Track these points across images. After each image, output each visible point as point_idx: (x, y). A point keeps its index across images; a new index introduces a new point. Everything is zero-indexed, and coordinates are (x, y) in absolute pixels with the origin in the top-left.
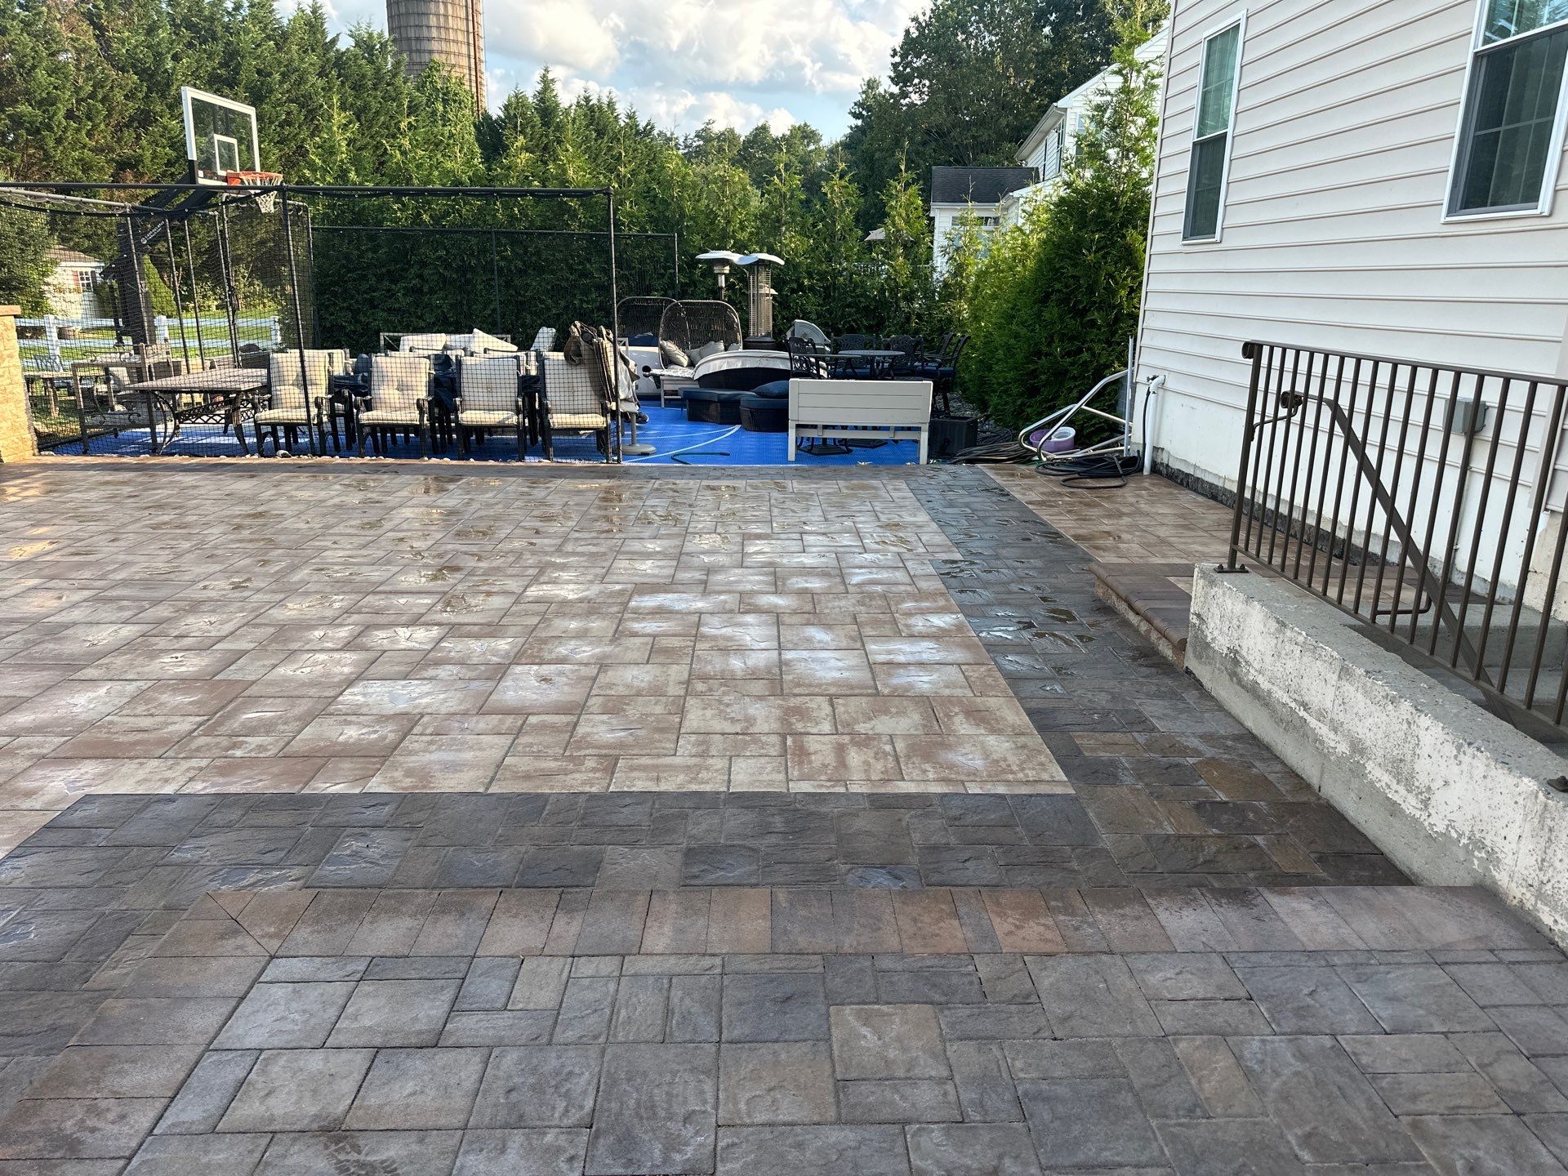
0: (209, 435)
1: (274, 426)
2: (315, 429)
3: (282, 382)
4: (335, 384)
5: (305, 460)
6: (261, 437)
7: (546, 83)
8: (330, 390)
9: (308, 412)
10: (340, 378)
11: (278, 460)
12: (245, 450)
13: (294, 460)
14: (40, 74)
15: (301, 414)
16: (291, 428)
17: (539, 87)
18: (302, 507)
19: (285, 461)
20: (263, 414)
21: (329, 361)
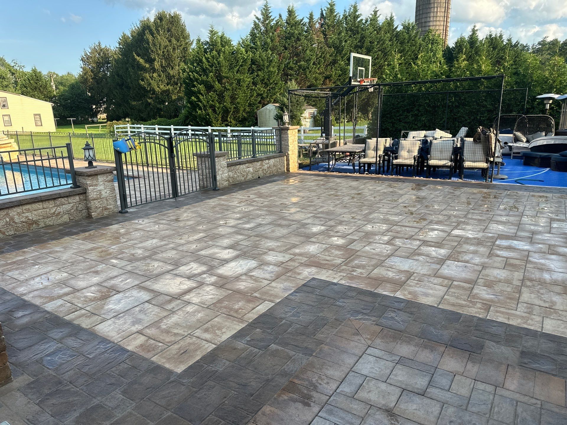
0: (343, 166)
1: (364, 164)
2: (378, 165)
3: (369, 149)
4: (386, 150)
5: (374, 175)
6: (360, 167)
7: (474, 31)
8: (384, 152)
9: (376, 159)
10: (387, 148)
11: (365, 175)
12: (354, 171)
13: (370, 175)
14: (308, 52)
15: (374, 160)
16: (370, 165)
17: (471, 34)
18: (373, 192)
19: (367, 176)
20: (363, 160)
21: (386, 142)
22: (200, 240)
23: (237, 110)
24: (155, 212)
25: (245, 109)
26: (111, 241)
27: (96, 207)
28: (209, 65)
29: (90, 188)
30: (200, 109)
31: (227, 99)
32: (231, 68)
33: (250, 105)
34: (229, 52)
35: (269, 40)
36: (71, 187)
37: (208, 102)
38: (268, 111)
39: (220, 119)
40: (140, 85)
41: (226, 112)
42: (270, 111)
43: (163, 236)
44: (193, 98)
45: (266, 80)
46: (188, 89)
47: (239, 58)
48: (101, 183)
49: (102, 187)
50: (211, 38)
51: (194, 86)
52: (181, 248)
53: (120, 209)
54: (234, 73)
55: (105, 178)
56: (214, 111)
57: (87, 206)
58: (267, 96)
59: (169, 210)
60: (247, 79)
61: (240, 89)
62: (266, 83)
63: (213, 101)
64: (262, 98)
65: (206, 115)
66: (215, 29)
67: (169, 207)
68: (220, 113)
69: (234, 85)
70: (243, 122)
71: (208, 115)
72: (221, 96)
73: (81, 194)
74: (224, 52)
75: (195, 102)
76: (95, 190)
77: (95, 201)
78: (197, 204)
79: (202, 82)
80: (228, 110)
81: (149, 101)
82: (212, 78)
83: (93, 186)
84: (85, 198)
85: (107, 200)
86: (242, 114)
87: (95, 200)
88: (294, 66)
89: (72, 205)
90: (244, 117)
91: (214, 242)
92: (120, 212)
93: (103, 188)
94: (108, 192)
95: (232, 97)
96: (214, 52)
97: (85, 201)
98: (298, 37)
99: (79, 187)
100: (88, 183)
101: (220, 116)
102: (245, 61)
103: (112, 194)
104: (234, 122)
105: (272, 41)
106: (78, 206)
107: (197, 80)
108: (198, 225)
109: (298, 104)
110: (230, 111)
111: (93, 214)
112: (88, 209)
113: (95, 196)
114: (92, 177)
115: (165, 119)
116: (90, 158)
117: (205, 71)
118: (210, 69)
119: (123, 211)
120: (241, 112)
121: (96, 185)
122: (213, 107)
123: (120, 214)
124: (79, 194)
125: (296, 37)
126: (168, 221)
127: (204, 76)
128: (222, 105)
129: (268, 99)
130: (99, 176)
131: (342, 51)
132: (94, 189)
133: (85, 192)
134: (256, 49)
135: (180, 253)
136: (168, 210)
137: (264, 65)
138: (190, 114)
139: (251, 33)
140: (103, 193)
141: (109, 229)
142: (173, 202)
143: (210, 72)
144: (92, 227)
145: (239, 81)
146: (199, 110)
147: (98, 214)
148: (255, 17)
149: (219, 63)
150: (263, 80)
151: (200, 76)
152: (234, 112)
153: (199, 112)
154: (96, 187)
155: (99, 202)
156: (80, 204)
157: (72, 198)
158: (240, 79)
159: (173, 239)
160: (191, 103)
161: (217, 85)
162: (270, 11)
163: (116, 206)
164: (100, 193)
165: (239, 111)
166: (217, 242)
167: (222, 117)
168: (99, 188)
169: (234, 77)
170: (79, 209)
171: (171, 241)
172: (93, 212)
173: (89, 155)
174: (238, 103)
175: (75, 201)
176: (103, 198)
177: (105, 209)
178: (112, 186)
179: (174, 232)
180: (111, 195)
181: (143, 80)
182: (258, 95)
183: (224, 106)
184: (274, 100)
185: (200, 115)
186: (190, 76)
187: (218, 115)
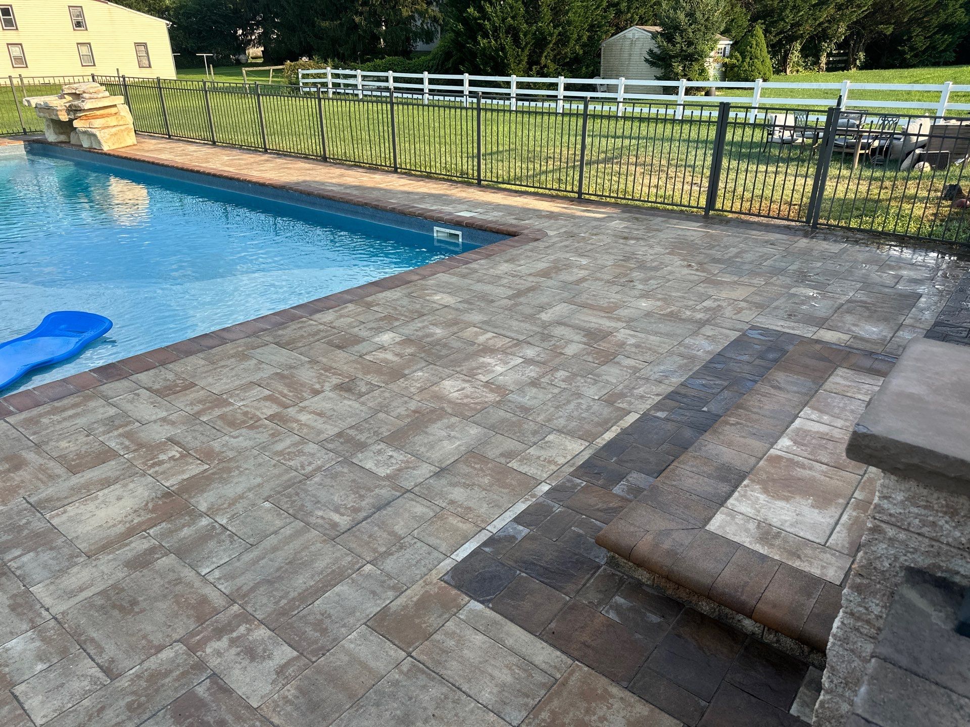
23: (563, 40)
25: (580, 38)
30: (485, 35)
33: (592, 27)
37: (504, 20)
38: (628, 43)
39: (526, 59)
41: (540, 42)
42: (633, 43)
44: (471, 10)
56: (516, 41)
58: (629, 8)
63: (513, 18)
64: (619, 13)
65: (497, 50)
68: (527, 44)
70: (572, 67)
71: (503, 49)
75: (476, 19)
80: (545, 39)
81: (357, 19)
90: (578, 54)
95: (555, 8)
101: (527, 52)
104: (552, 67)
109: (706, 27)
110: (550, 41)
120: (571, 43)
122: (513, 32)
128: (533, 28)
129: (629, 16)
138: (460, 46)
146: (483, 37)
152: (557, 43)
153: (483, 42)
160: (465, 21)
165: (568, 42)
167: (530, 56)
174: (569, 23)
182: (611, 5)
183: (539, 29)
184: (641, 18)
185: (484, 49)
187: (523, 51)
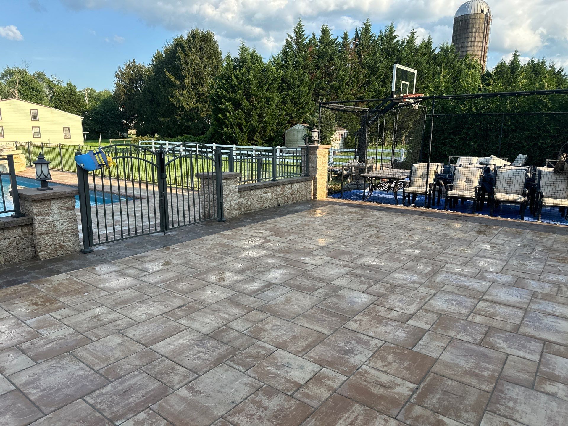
0: (381, 194)
1: (409, 193)
2: (428, 196)
3: (416, 176)
4: (437, 178)
5: (422, 209)
6: (404, 197)
7: (515, 57)
8: (435, 180)
9: (427, 189)
10: (439, 175)
11: (411, 208)
12: (396, 202)
13: (417, 209)
14: (341, 72)
15: (423, 190)
16: (415, 194)
19: (414, 209)
20: (407, 189)
21: (436, 168)
22: (170, 313)
23: (264, 129)
24: (128, 254)
25: (272, 129)
26: (35, 307)
27: (46, 244)
28: (238, 82)
29: (37, 219)
30: (227, 127)
31: (255, 117)
32: (260, 86)
33: (278, 124)
34: (259, 70)
35: (301, 59)
36: (12, 216)
37: (235, 120)
38: (296, 131)
39: (247, 138)
40: (169, 102)
41: (253, 130)
42: (298, 131)
43: (117, 301)
44: (220, 115)
45: (296, 100)
46: (215, 106)
47: (269, 76)
48: (56, 211)
49: (56, 217)
50: (241, 55)
51: (222, 103)
52: (131, 332)
53: (83, 247)
54: (263, 91)
55: (62, 205)
56: (241, 129)
57: (33, 243)
58: (296, 116)
59: (149, 250)
60: (277, 97)
61: (269, 108)
62: (295, 103)
63: (240, 119)
64: (291, 118)
65: (232, 133)
66: (246, 46)
67: (151, 245)
68: (246, 131)
69: (263, 103)
70: (269, 141)
71: (235, 133)
72: (249, 115)
73: (25, 225)
74: (254, 70)
75: (222, 119)
76: (46, 221)
77: (44, 236)
78: (190, 242)
79: (230, 100)
80: (255, 129)
81: (178, 118)
82: (240, 95)
83: (42, 215)
84: (30, 231)
85: (63, 234)
86: (269, 133)
87: (44, 234)
88: (325, 86)
89: (9, 240)
90: (272, 136)
91: (190, 319)
92: (82, 251)
93: (58, 218)
94: (65, 224)
95: (260, 116)
96: (243, 69)
97: (31, 236)
98: (331, 56)
99: (23, 215)
100: (34, 210)
101: (247, 135)
102: (275, 79)
103: (72, 226)
104: (260, 141)
105: (304, 60)
106: (20, 243)
107: (224, 97)
108: (179, 280)
109: (328, 125)
110: (258, 130)
111: (40, 254)
112: (34, 246)
113: (44, 229)
114: (41, 203)
115: (191, 136)
116: (42, 177)
117: (233, 88)
118: (239, 86)
119: (86, 250)
120: (268, 131)
121: (47, 214)
122: (239, 125)
123: (80, 255)
124: (21, 226)
125: (329, 56)
126: (139, 270)
127: (232, 93)
128: (249, 124)
129: (297, 119)
130: (52, 202)
131: (377, 72)
132: (45, 219)
133: (30, 224)
134: (287, 68)
135: (127, 344)
136: (147, 251)
137: (294, 85)
138: (216, 131)
139: (283, 51)
140: (58, 224)
141: (49, 281)
142: (160, 237)
143: (239, 90)
144: (28, 276)
145: (268, 100)
146: (225, 127)
147: (49, 254)
148: (287, 36)
149: (248, 81)
150: (293, 99)
151: (228, 93)
152: (261, 131)
153: (225, 130)
154: (47, 217)
155: (50, 237)
156: (22, 239)
157: (11, 231)
158: (270, 98)
159: (128, 310)
160: (218, 120)
161: (245, 103)
162: (303, 30)
163: (77, 243)
164: (54, 225)
165: (266, 130)
166: (195, 320)
167: (249, 136)
168: (51, 218)
169: (263, 95)
170: (21, 246)
171: (124, 312)
172: (40, 252)
173: (42, 172)
174: (266, 122)
175: (14, 235)
176: (58, 232)
177: (60, 247)
178: (72, 215)
179: (137, 293)
180: (70, 228)
181: (172, 97)
182: (287, 114)
183: (252, 125)
184: (304, 121)
185: (226, 132)
186: (217, 92)
187: (245, 134)
